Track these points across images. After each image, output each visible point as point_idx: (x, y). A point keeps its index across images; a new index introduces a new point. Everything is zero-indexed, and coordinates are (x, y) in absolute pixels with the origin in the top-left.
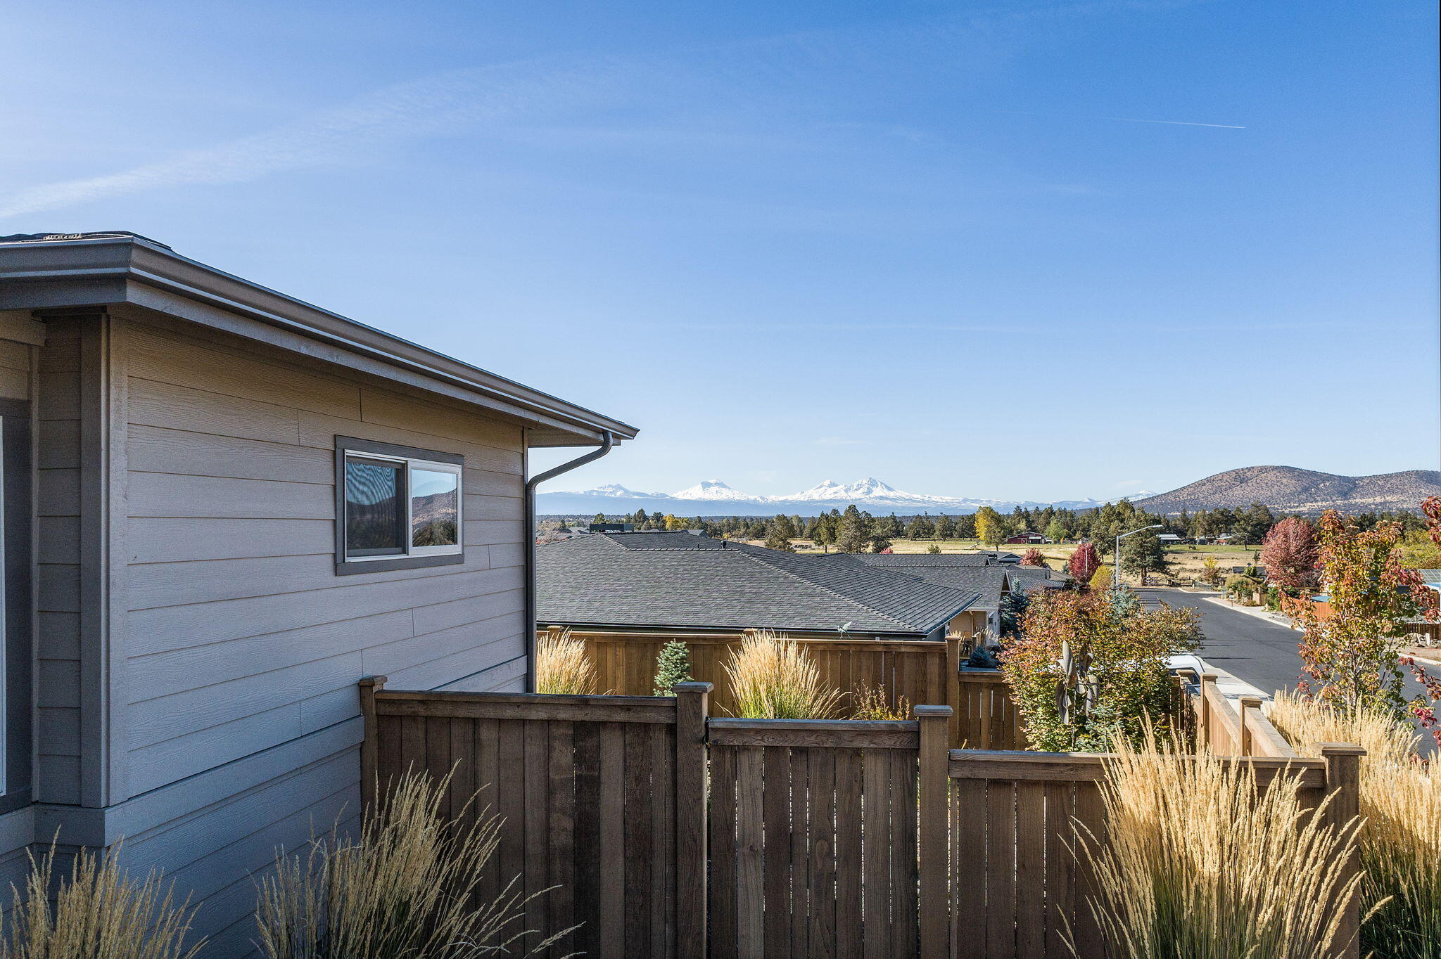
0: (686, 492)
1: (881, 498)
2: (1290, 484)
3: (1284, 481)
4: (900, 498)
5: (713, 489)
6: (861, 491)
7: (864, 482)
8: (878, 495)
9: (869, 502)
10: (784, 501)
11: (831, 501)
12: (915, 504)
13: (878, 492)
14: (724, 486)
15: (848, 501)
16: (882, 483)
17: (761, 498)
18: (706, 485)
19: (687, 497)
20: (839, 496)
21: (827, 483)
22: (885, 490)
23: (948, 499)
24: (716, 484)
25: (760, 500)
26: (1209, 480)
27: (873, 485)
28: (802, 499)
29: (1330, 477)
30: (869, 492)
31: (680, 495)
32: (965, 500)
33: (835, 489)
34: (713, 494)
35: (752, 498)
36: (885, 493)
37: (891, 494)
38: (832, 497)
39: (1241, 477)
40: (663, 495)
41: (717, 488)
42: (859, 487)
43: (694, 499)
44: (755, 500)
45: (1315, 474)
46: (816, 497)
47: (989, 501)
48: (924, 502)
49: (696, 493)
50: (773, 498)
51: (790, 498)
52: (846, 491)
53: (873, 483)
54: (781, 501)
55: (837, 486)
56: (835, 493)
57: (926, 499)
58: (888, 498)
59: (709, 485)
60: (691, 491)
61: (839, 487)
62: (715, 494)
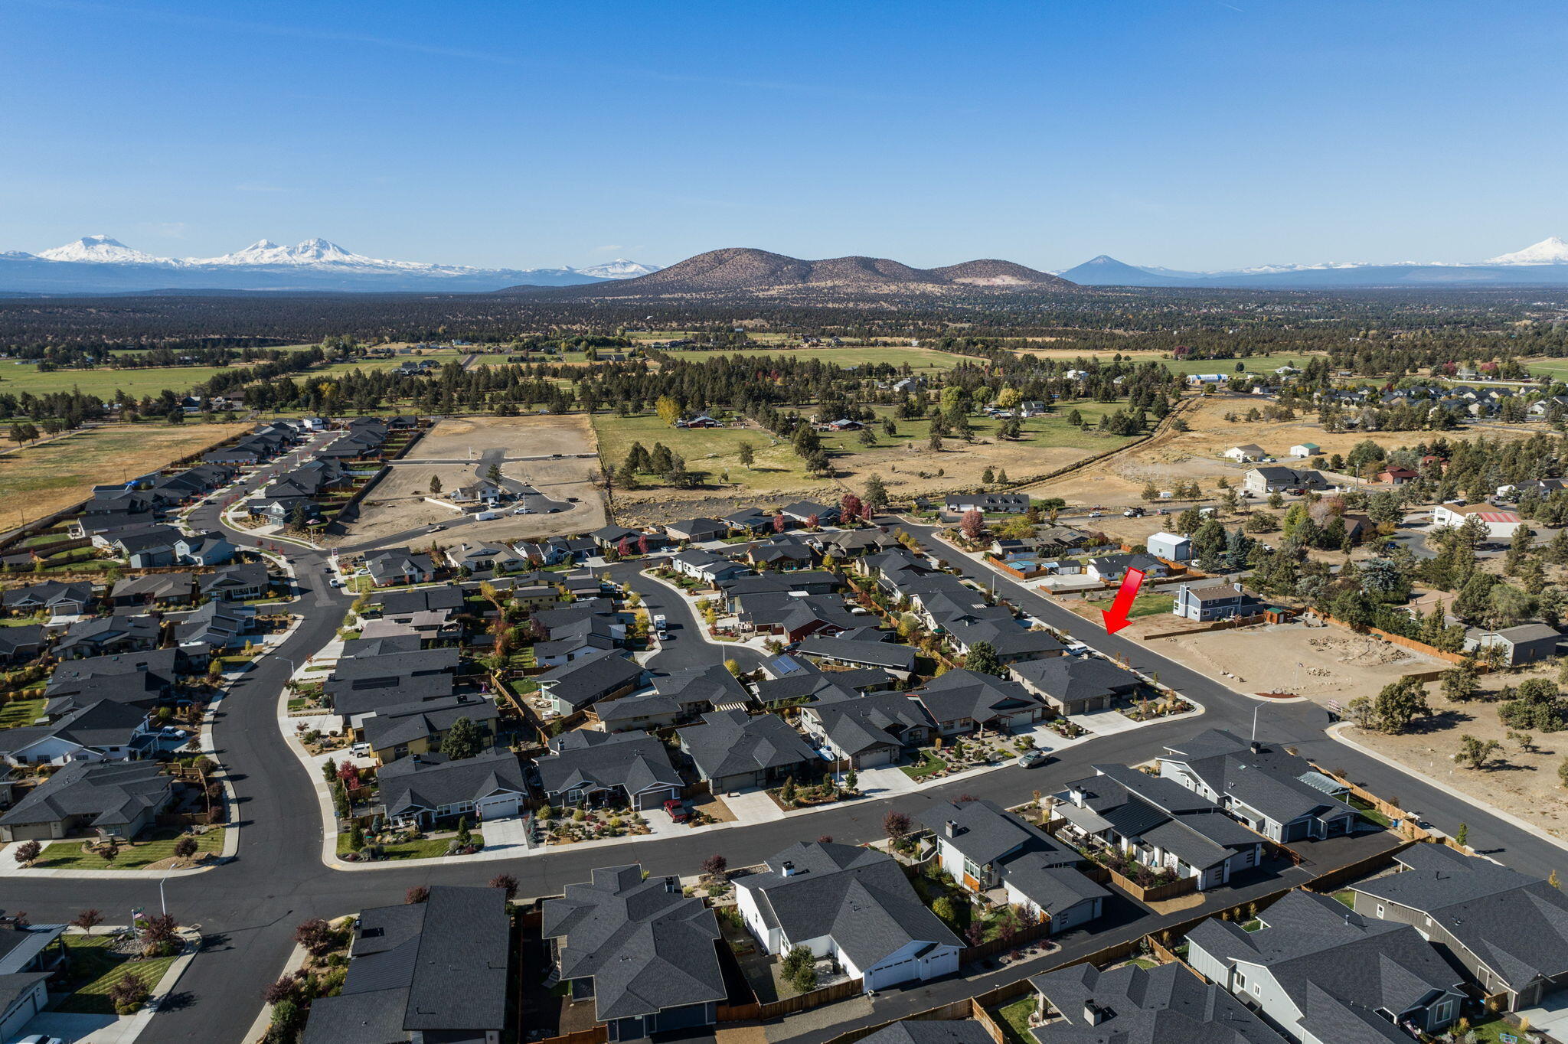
0: (60, 250)
1: (335, 263)
2: (761, 267)
3: (756, 264)
4: (358, 264)
5: (102, 248)
6: (309, 253)
7: (312, 243)
8: (331, 259)
9: (320, 267)
10: (209, 265)
11: (270, 266)
12: (377, 271)
13: (330, 255)
14: (118, 244)
15: (293, 266)
16: (334, 245)
17: (174, 260)
18: (89, 242)
19: (63, 258)
20: (280, 260)
21: (264, 242)
22: (339, 254)
23: (415, 265)
24: (105, 241)
25: (174, 263)
26: (693, 261)
27: (324, 248)
28: (232, 263)
29: (791, 261)
30: (319, 255)
31: (52, 255)
32: (435, 267)
33: (275, 251)
34: (101, 255)
35: (161, 260)
36: (340, 257)
37: (347, 258)
38: (273, 260)
39: (719, 258)
40: (24, 255)
41: (106, 246)
42: (306, 249)
43: (74, 260)
44: (166, 264)
45: (778, 257)
46: (250, 260)
47: (462, 268)
48: (387, 268)
49: (74, 252)
50: (190, 261)
51: (215, 261)
52: (290, 253)
53: (323, 245)
54: (203, 265)
55: (276, 247)
56: (275, 256)
57: (390, 264)
58: (342, 263)
59: (95, 242)
60: (66, 249)
61: (280, 249)
62: (105, 254)
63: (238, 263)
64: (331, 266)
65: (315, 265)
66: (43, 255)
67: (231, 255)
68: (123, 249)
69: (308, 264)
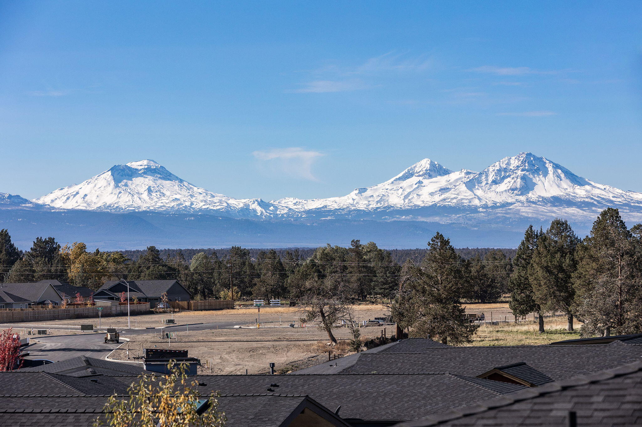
0: (75, 189)
1: (556, 201)
5: (142, 184)
6: (503, 187)
7: (514, 163)
8: (548, 195)
9: (526, 211)
10: (319, 212)
11: (433, 209)
13: (548, 187)
14: (168, 176)
15: (475, 210)
16: (556, 166)
17: (261, 204)
18: (122, 174)
20: (452, 198)
21: (424, 164)
22: (566, 184)
24: (148, 171)
25: (259, 209)
27: (536, 172)
28: (362, 206)
30: (526, 187)
31: (60, 199)
33: (442, 181)
34: (139, 196)
35: (238, 203)
37: (581, 192)
38: (437, 198)
40: (17, 200)
41: (149, 181)
42: (502, 175)
43: (93, 207)
44: (246, 209)
46: (397, 200)
51: (332, 202)
52: (470, 185)
53: (535, 166)
54: (309, 212)
55: (446, 172)
56: (444, 190)
58: (569, 203)
59: (131, 173)
60: (84, 188)
61: (453, 176)
62: (145, 196)
63: (373, 205)
64: (549, 208)
65: (517, 206)
66: (46, 200)
67: (362, 190)
68: (175, 185)
69: (505, 205)
